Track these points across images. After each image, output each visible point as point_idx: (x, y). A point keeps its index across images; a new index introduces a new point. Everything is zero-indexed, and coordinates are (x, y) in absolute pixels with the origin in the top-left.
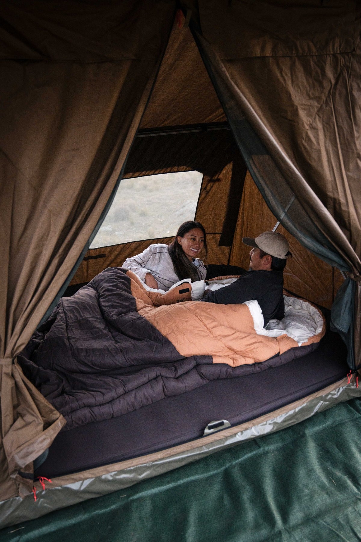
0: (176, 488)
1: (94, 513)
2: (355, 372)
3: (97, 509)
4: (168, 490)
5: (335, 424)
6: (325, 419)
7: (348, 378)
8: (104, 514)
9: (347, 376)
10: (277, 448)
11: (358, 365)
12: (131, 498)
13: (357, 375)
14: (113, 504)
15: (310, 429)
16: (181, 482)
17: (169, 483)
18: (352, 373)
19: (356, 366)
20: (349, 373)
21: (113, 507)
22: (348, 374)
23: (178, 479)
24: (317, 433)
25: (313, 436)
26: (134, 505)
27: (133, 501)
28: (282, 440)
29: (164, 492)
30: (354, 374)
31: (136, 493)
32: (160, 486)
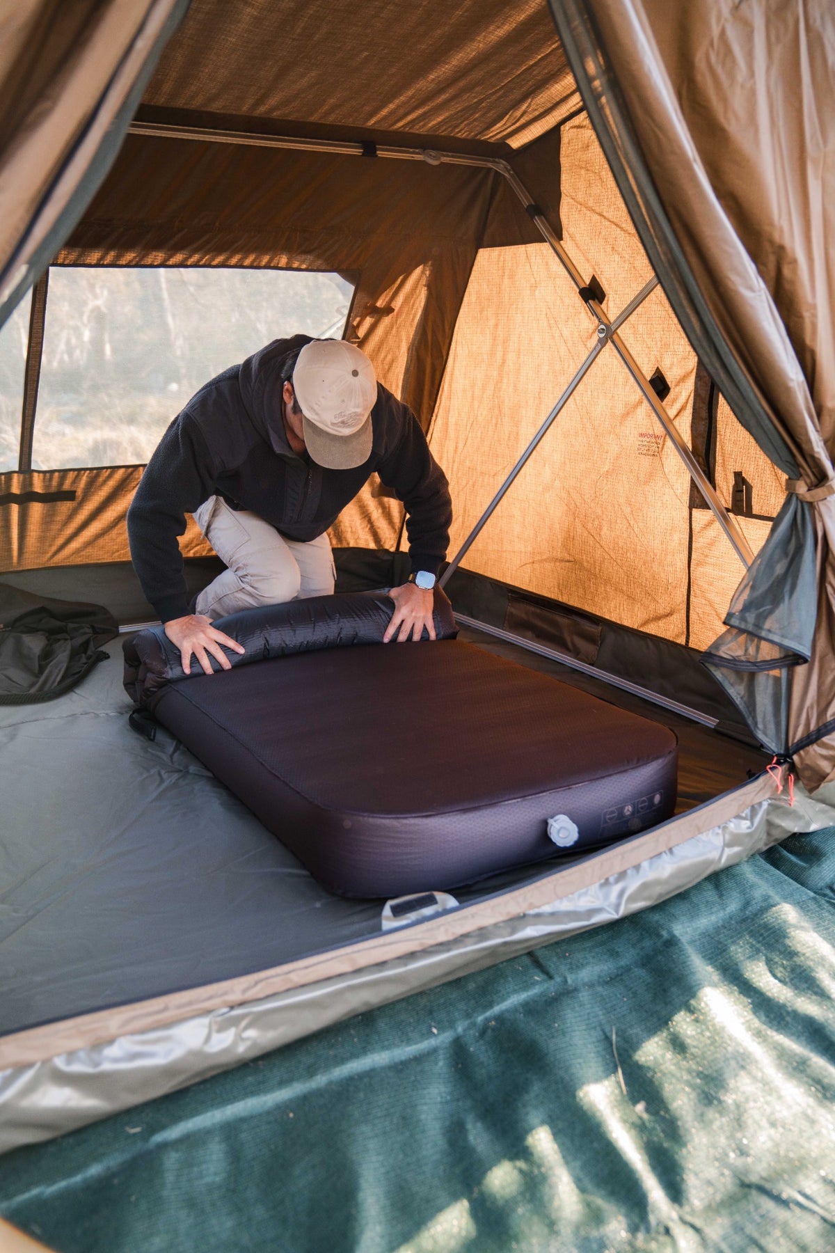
0: (305, 1099)
1: (26, 1196)
2: (786, 761)
3: (36, 1183)
4: (282, 1108)
5: (750, 908)
6: (721, 896)
7: (771, 776)
8: (62, 1196)
9: (768, 772)
10: (599, 977)
11: (796, 741)
12: (159, 1138)
13: (792, 768)
14: (96, 1158)
15: (686, 925)
16: (320, 1081)
17: (282, 1084)
18: (779, 763)
19: (790, 744)
20: (771, 764)
21: (95, 1170)
22: (769, 766)
23: (311, 1072)
24: (705, 934)
25: (698, 943)
26: (171, 1160)
27: (164, 1146)
28: (612, 955)
29: (268, 1113)
30: (785, 766)
31: (176, 1120)
32: (253, 1093)
